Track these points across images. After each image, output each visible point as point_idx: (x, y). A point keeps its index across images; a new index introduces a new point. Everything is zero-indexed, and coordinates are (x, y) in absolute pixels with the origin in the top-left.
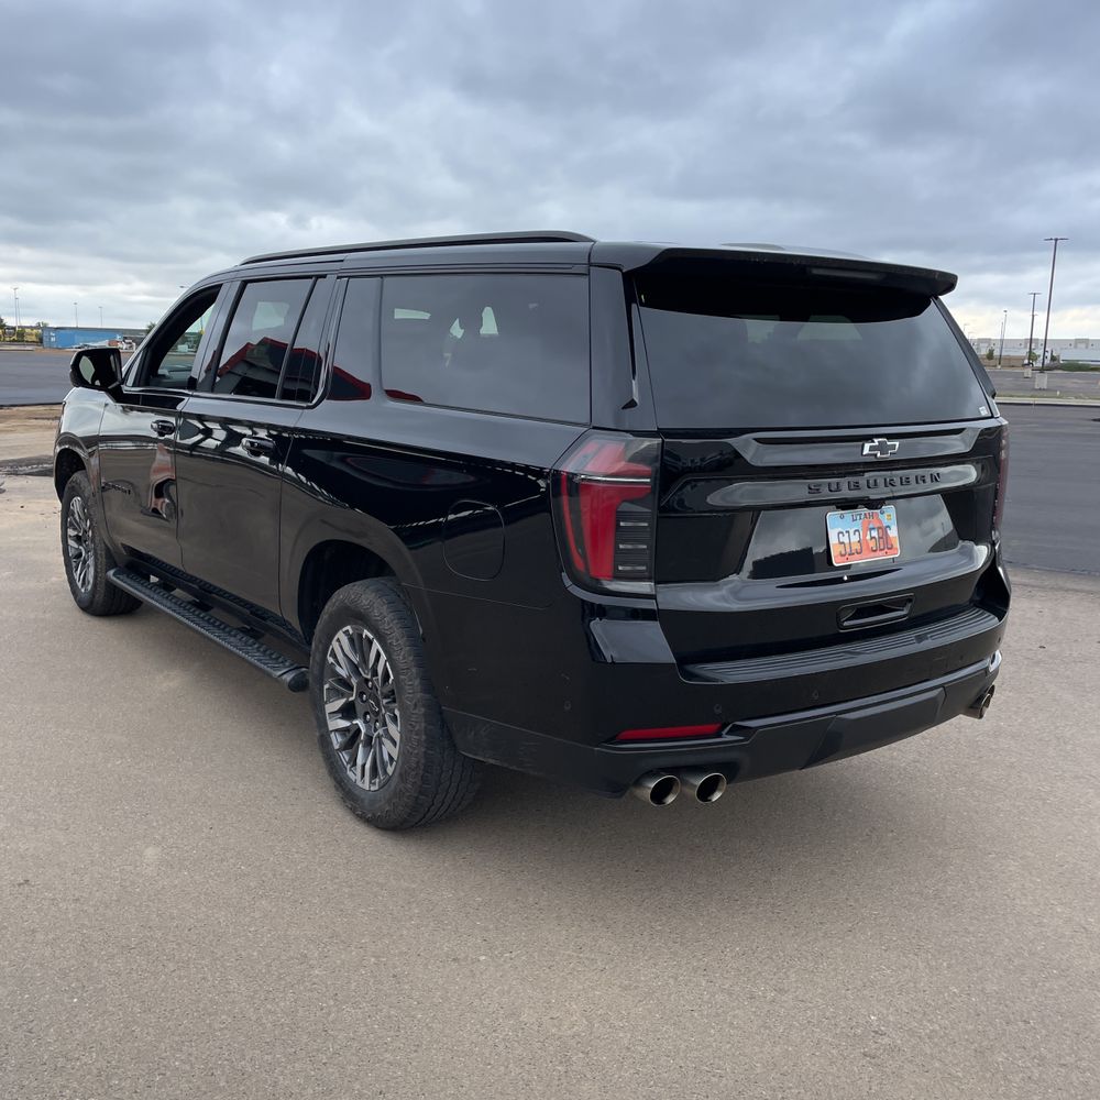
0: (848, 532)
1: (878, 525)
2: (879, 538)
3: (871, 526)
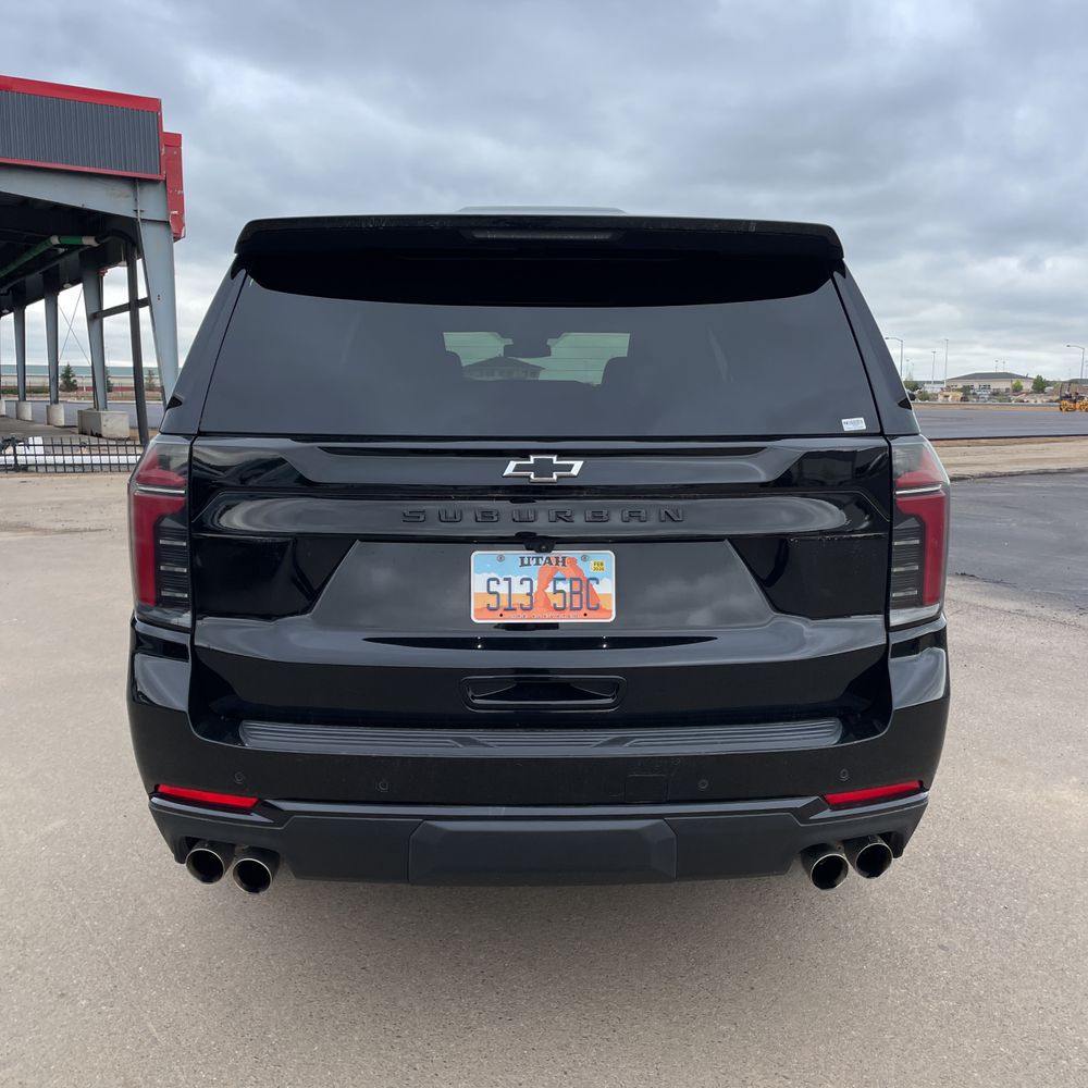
0: (509, 580)
1: (573, 575)
2: (572, 593)
3: (559, 575)
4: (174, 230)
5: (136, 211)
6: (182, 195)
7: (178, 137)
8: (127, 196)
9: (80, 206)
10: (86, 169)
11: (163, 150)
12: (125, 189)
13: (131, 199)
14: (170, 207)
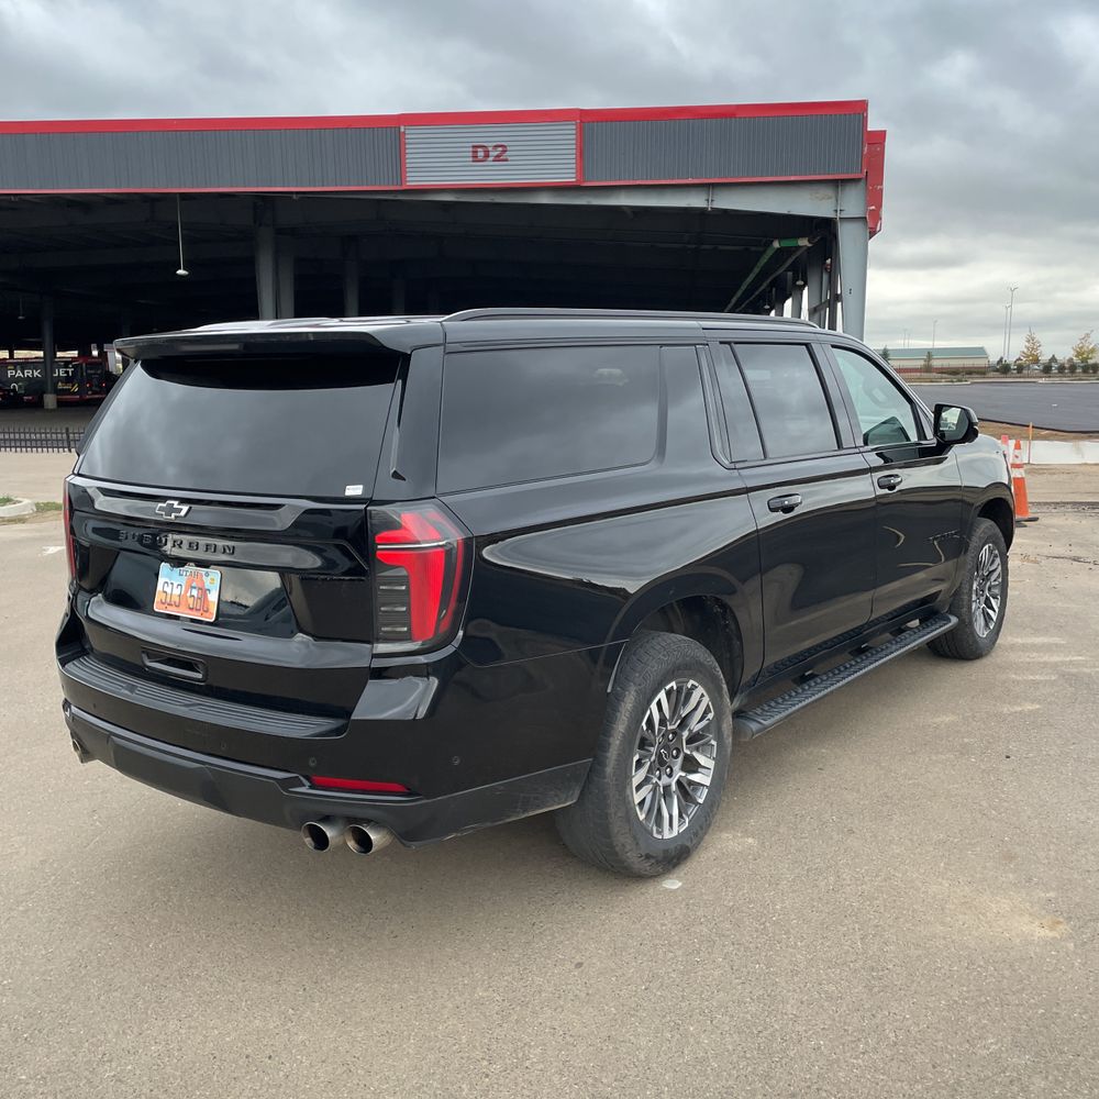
0: (172, 584)
1: (200, 586)
2: (198, 598)
4: (870, 225)
5: (836, 211)
6: (881, 190)
7: (882, 135)
8: (830, 198)
9: (786, 212)
10: (793, 178)
11: (866, 149)
12: (828, 191)
13: (833, 200)
14: (869, 203)
